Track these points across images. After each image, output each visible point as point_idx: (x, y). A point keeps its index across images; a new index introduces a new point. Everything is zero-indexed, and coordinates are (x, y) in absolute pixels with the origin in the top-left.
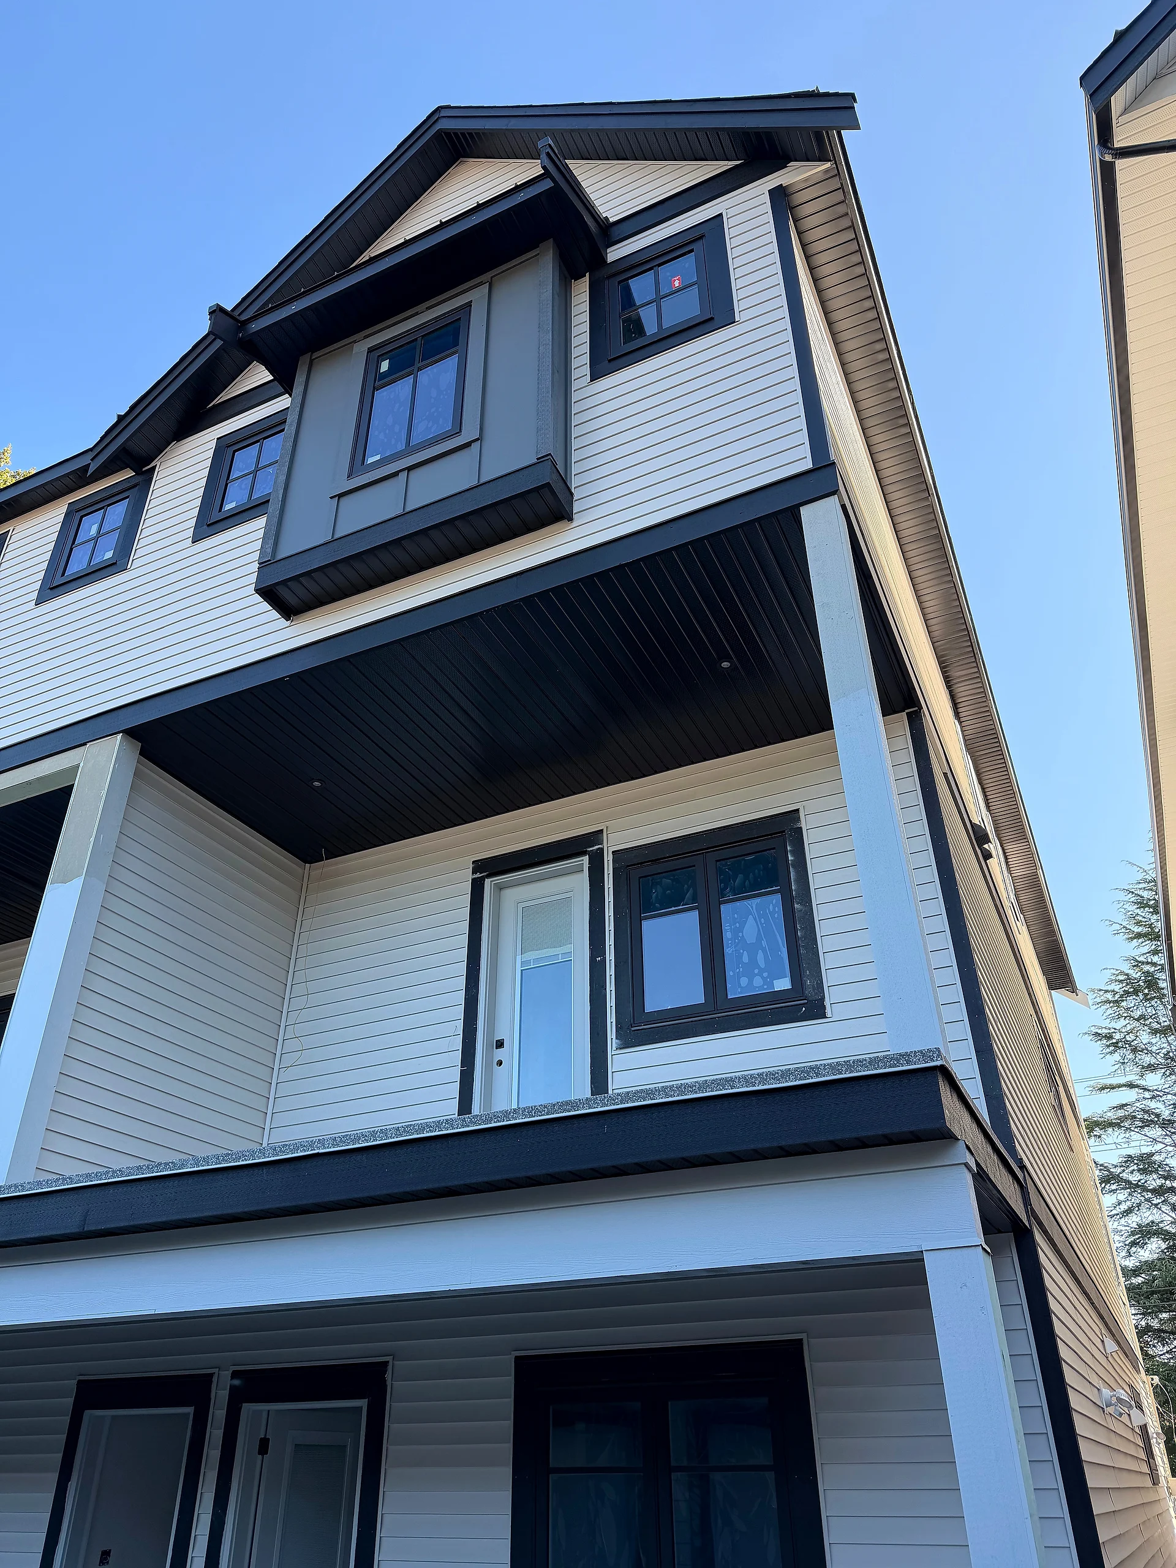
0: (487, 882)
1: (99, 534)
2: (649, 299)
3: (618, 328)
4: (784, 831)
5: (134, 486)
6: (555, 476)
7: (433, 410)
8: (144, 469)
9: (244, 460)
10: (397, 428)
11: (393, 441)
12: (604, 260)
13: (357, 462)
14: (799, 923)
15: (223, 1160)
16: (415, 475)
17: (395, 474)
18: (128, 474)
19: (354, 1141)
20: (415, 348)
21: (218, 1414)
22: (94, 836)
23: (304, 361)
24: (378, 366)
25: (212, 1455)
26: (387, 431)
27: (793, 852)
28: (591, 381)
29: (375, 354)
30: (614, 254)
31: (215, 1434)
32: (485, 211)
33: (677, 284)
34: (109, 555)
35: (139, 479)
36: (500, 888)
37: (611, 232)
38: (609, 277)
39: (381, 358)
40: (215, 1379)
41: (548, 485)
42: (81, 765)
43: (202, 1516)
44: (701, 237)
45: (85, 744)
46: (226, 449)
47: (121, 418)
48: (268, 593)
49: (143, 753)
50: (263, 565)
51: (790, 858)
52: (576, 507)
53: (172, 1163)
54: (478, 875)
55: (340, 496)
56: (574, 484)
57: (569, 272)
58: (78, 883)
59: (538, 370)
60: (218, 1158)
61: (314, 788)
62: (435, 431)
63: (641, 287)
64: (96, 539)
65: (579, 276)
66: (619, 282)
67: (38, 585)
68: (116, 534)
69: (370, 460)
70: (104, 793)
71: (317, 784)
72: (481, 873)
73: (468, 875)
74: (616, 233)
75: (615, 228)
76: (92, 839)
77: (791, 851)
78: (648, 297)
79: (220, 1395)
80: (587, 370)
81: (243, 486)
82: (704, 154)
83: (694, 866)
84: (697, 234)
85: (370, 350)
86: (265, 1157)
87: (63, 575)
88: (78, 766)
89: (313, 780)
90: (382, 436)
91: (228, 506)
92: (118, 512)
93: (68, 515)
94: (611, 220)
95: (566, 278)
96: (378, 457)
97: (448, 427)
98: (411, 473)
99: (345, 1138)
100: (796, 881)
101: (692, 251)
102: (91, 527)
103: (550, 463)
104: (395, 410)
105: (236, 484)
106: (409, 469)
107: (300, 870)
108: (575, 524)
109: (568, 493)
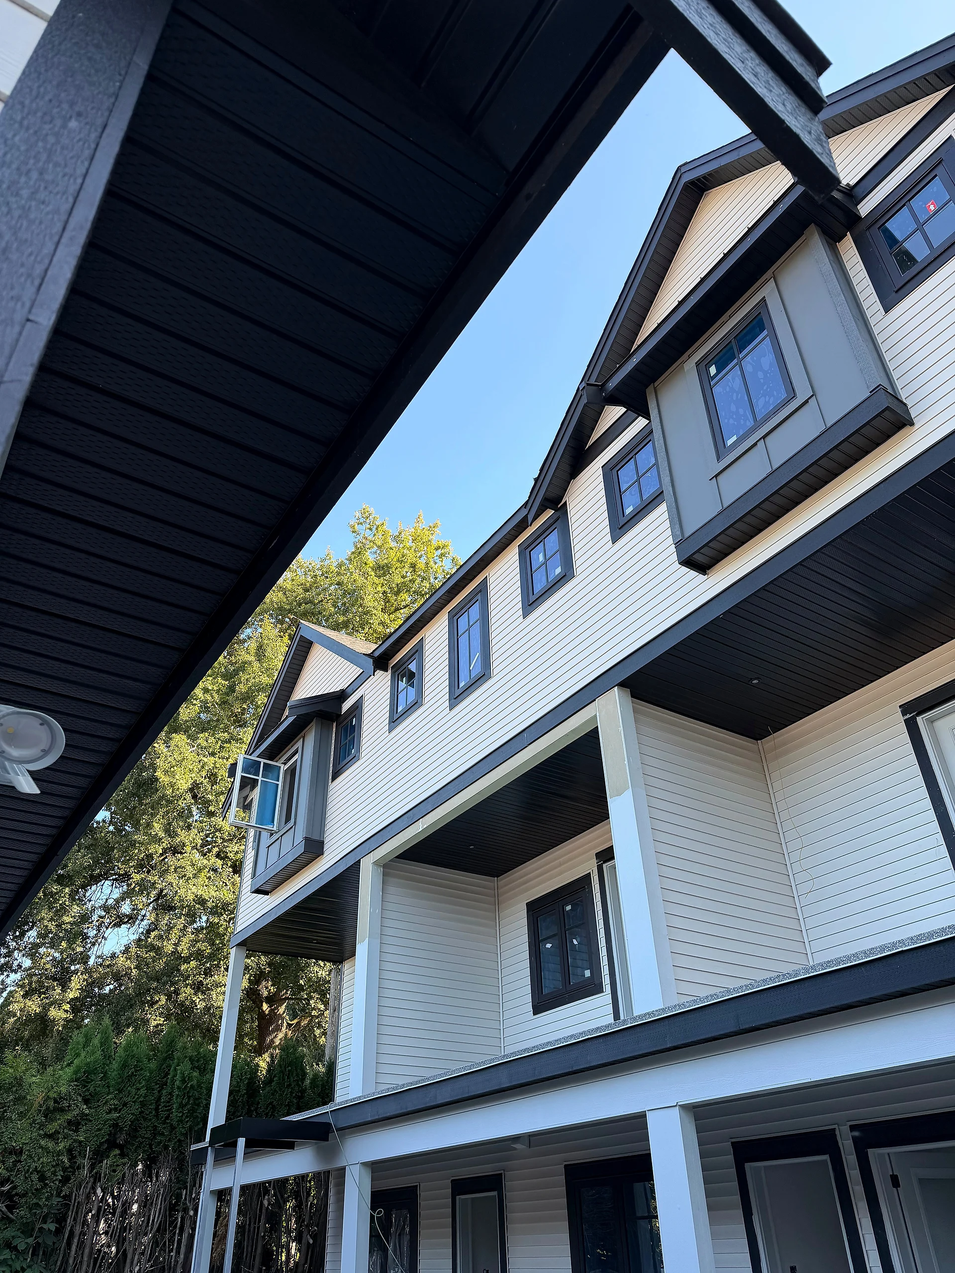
0: (920, 720)
1: (546, 560)
2: (911, 230)
3: (892, 263)
5: (557, 520)
6: (890, 399)
7: (765, 388)
8: (559, 506)
9: (627, 475)
10: (741, 411)
11: (742, 422)
12: (859, 218)
13: (720, 449)
15: (827, 966)
16: (768, 439)
17: (755, 444)
18: (550, 513)
19: (928, 938)
20: (732, 348)
21: (850, 1159)
22: (626, 760)
23: (650, 391)
24: (708, 372)
25: (857, 1190)
26: (734, 416)
28: (886, 313)
29: (702, 366)
30: (865, 208)
31: (853, 1174)
32: (755, 231)
33: (932, 207)
34: (558, 570)
35: (558, 514)
36: (931, 721)
37: (855, 194)
38: (869, 228)
39: (708, 366)
40: (837, 1133)
41: (888, 408)
42: (598, 714)
43: (866, 1236)
44: (940, 162)
45: (595, 700)
46: (611, 471)
47: (536, 480)
48: (689, 563)
49: (633, 696)
50: (678, 545)
52: (913, 413)
53: (788, 974)
54: (908, 716)
55: (716, 476)
56: (903, 396)
57: (833, 239)
58: (628, 793)
59: (843, 326)
60: (822, 966)
61: (754, 686)
62: (773, 403)
63: (899, 225)
64: (545, 563)
65: (841, 238)
66: (879, 228)
67: (520, 605)
68: (558, 555)
69: (730, 442)
70: (621, 729)
71: (755, 682)
72: (910, 714)
73: (900, 717)
74: (858, 191)
75: (856, 189)
76: (626, 762)
78: (910, 229)
79: (846, 1145)
80: (878, 306)
81: (633, 493)
82: (913, 95)
84: (934, 161)
85: (698, 364)
86: (860, 960)
87: (533, 594)
88: (596, 716)
89: (752, 679)
90: (731, 421)
91: (629, 510)
92: (553, 540)
93: (520, 554)
94: (851, 183)
95: (831, 245)
96: (734, 438)
97: (784, 396)
98: (766, 439)
99: (919, 937)
101: (936, 176)
102: (539, 557)
103: (883, 391)
104: (734, 399)
105: (628, 493)
106: (764, 437)
107: (756, 746)
108: (916, 426)
109: (902, 405)
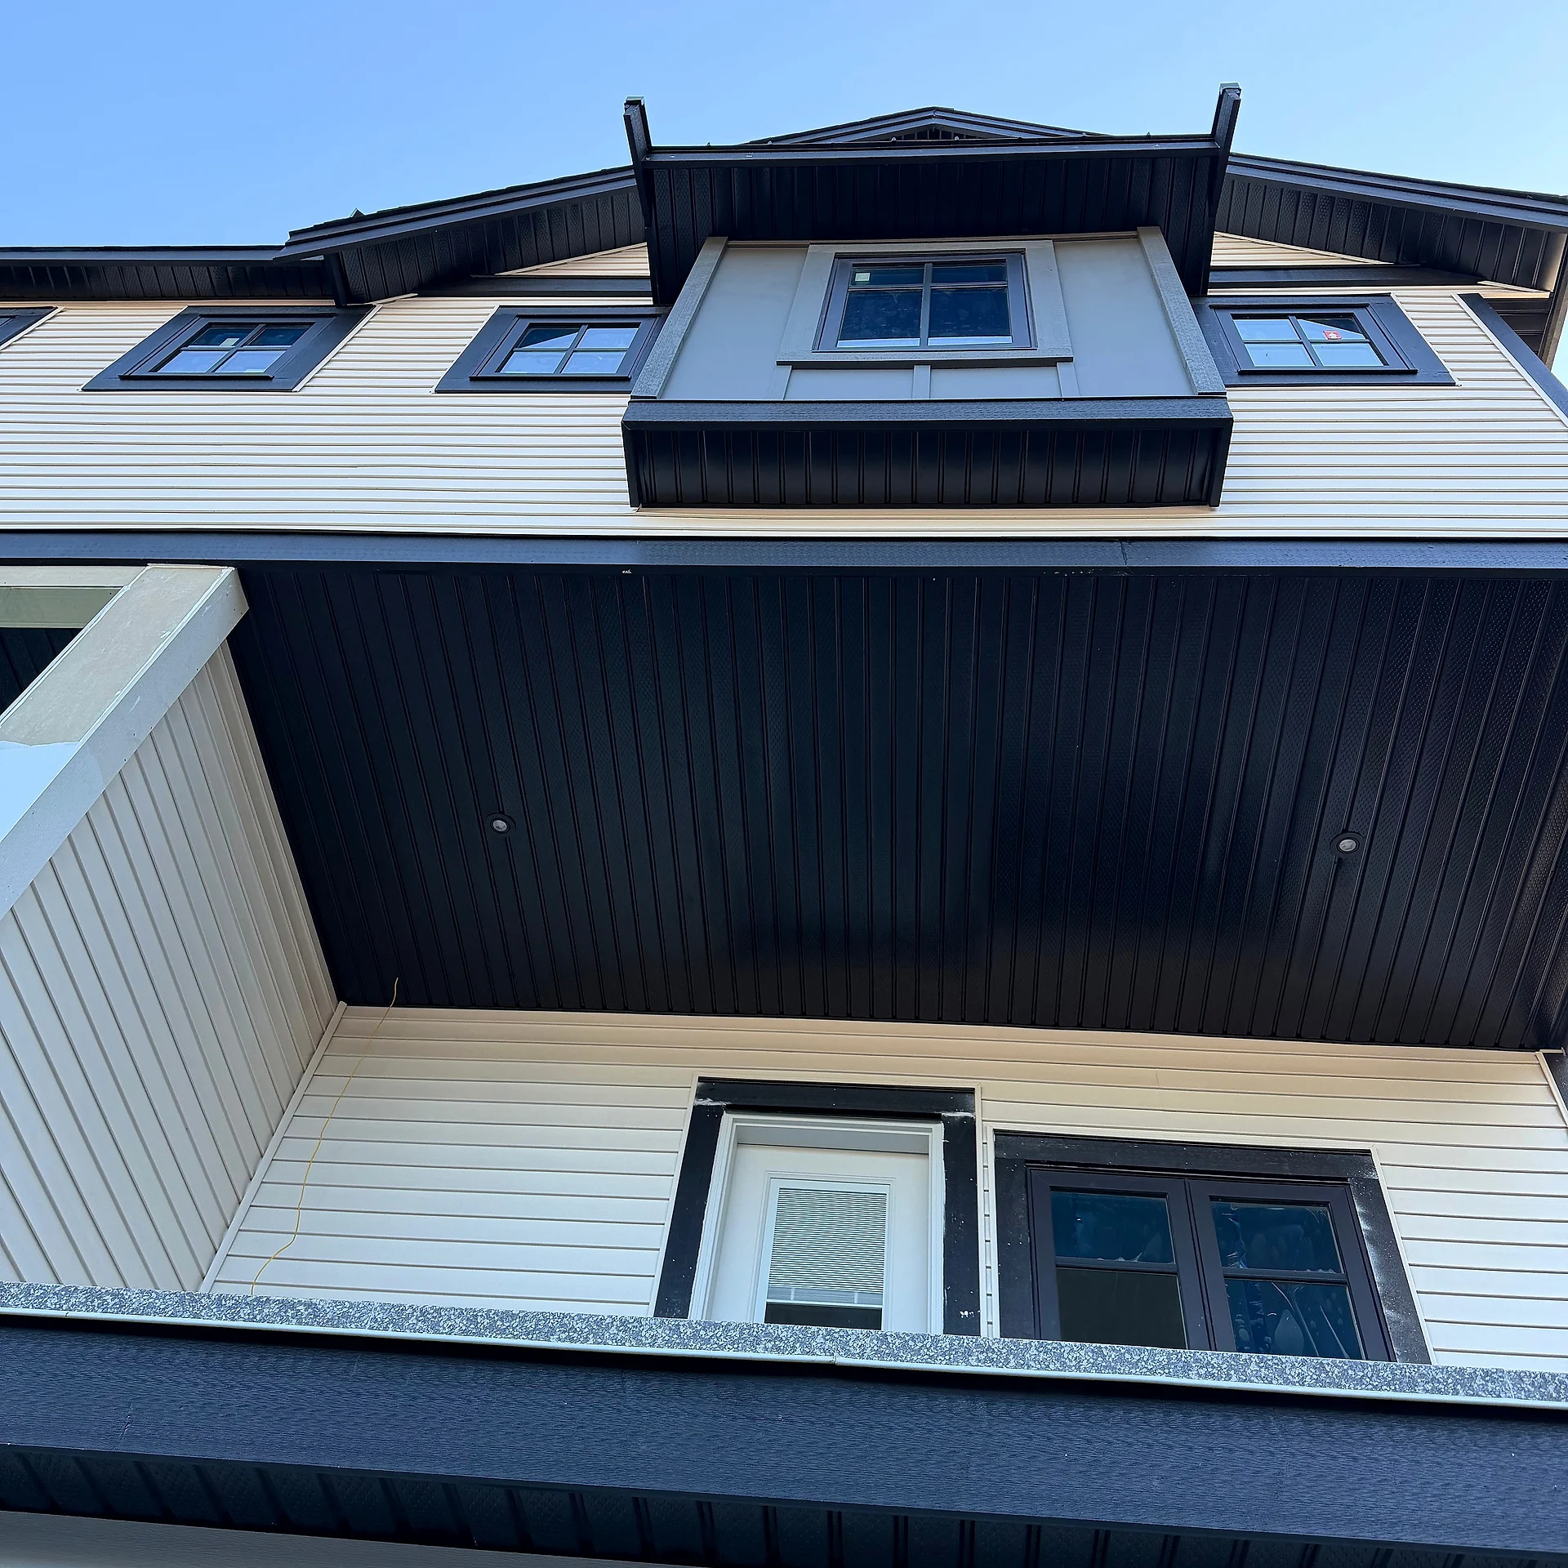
0: (728, 1121)
4: (1346, 1179)
5: (330, 315)
8: (354, 305)
13: (825, 343)
14: (1398, 1345)
17: (909, 364)
22: (126, 690)
23: (714, 243)
24: (853, 275)
27: (1369, 1219)
29: (846, 263)
34: (262, 366)
35: (344, 310)
36: (740, 1141)
38: (1215, 308)
39: (858, 269)
42: (126, 589)
44: (1363, 306)
45: (145, 564)
46: (516, 318)
47: (358, 218)
50: (643, 400)
51: (1364, 1226)
54: (708, 1102)
55: (796, 365)
58: (62, 753)
66: (1233, 316)
67: (95, 372)
70: (169, 637)
71: (500, 824)
72: (715, 1101)
73: (688, 1100)
77: (1363, 1215)
81: (544, 361)
83: (1164, 1195)
84: (1355, 302)
85: (839, 256)
87: (156, 368)
88: (115, 588)
89: (502, 815)
91: (515, 369)
93: (175, 321)
100: (1379, 1267)
101: (1348, 315)
105: (531, 355)
106: (936, 364)
